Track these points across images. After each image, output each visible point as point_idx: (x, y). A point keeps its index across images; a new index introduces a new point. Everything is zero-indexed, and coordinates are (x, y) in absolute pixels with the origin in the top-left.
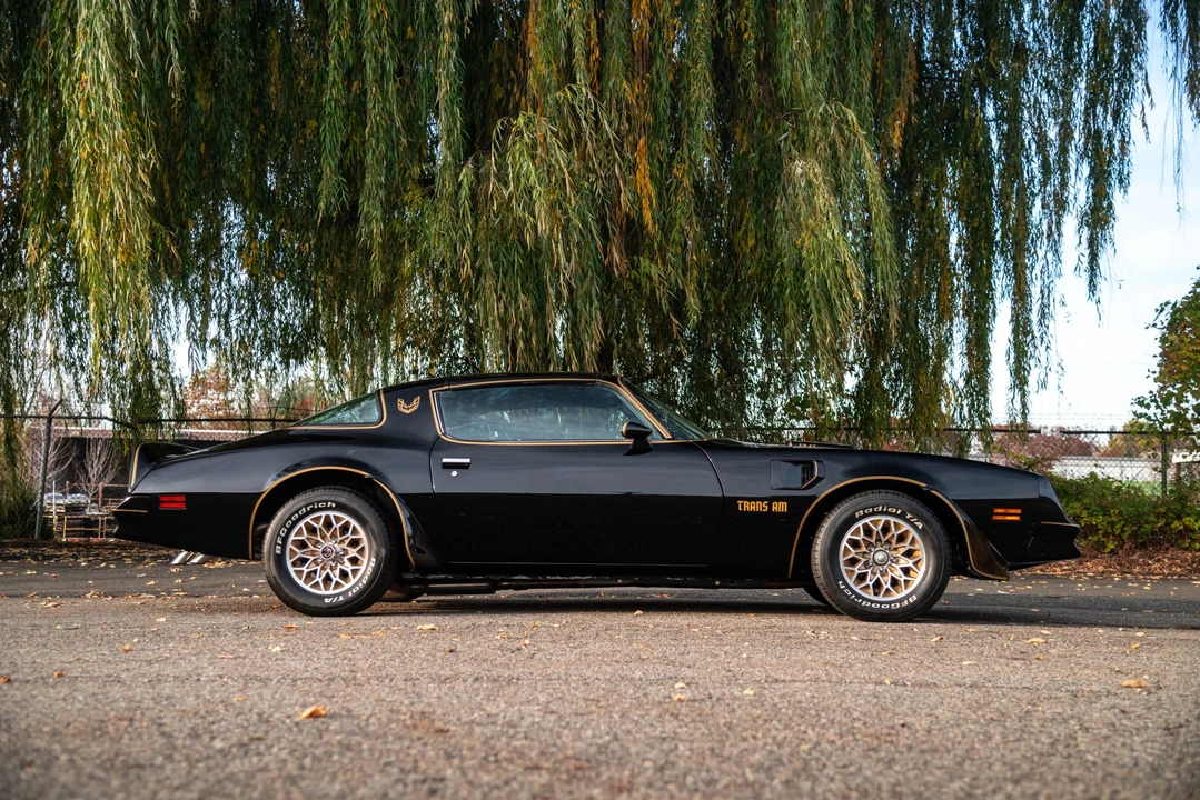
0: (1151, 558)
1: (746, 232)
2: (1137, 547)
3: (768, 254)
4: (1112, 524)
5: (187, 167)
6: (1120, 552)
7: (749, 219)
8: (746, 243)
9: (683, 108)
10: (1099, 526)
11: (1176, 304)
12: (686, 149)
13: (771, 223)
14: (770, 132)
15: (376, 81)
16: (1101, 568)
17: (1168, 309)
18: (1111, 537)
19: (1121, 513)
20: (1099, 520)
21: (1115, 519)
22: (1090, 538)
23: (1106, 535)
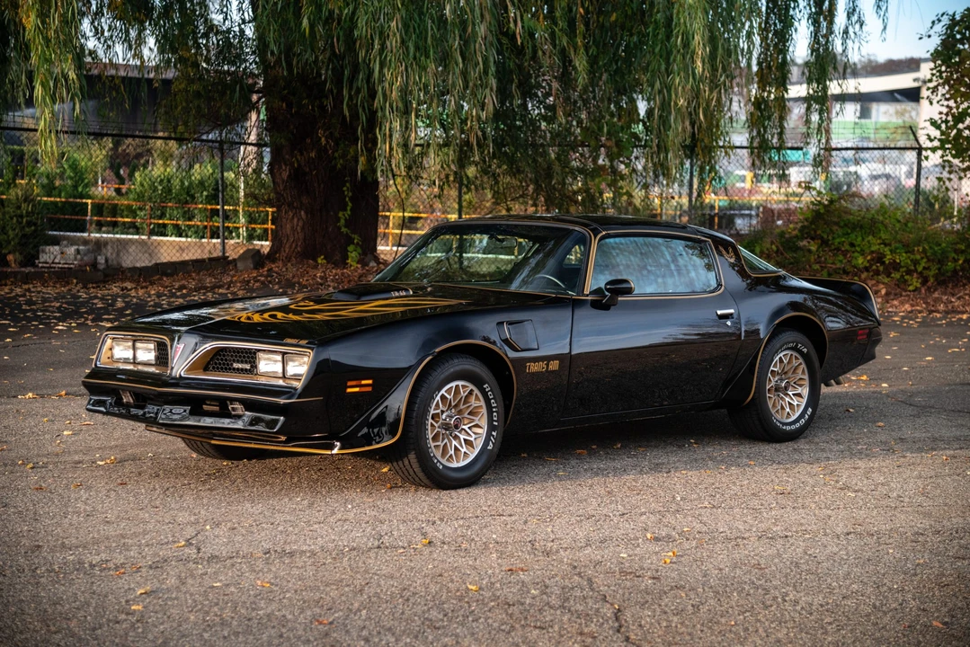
0: (953, 295)
2: (939, 284)
4: (916, 263)
6: (923, 291)
10: (902, 264)
11: (954, 14)
16: (907, 307)
17: (945, 20)
18: (915, 275)
19: (924, 250)
20: (902, 258)
21: (918, 257)
22: (893, 275)
23: (909, 272)
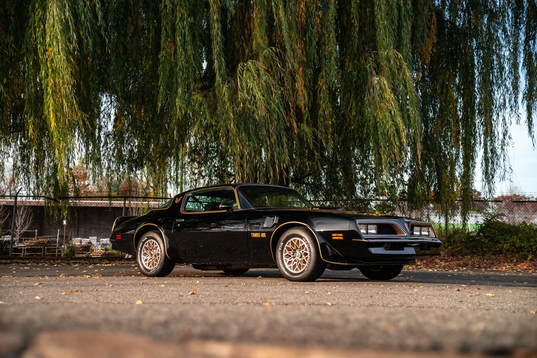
1: (351, 109)
3: (362, 119)
4: (531, 246)
5: (93, 83)
7: (352, 103)
8: (351, 114)
9: (322, 53)
10: (525, 247)
12: (324, 72)
13: (363, 104)
14: (362, 62)
15: (181, 46)
16: (525, 267)
18: (531, 252)
20: (525, 244)
21: (533, 244)
22: (521, 253)
23: (529, 252)
